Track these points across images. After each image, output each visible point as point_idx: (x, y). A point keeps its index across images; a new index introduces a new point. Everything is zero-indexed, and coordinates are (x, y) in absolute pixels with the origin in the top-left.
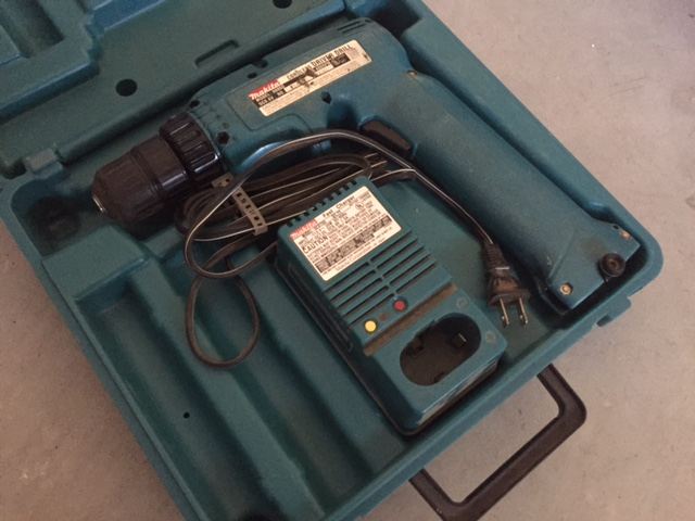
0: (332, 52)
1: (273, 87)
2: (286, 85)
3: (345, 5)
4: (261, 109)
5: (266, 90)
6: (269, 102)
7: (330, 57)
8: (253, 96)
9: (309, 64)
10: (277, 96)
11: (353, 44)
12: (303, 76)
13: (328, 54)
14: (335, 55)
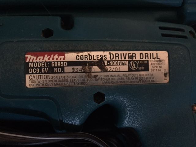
0: (138, 53)
1: (56, 58)
2: (70, 64)
3: (183, 3)
4: (27, 76)
5: (46, 58)
6: (40, 73)
7: (131, 57)
8: (30, 58)
9: (107, 53)
10: (53, 72)
11: (163, 55)
12: (92, 63)
13: (132, 52)
14: (138, 58)
